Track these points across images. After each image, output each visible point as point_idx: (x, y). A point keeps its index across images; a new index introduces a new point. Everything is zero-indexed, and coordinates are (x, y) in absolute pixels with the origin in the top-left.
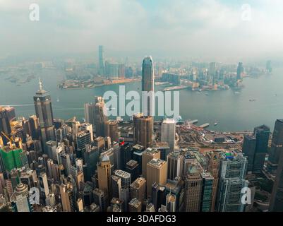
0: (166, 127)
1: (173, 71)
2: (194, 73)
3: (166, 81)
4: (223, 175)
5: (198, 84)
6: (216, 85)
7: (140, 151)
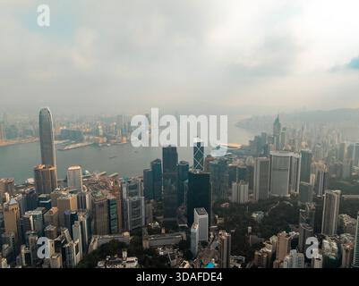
0: (72, 174)
1: (74, 127)
2: (100, 127)
3: (65, 138)
4: (125, 196)
5: (105, 139)
6: (125, 139)
7: (46, 199)
